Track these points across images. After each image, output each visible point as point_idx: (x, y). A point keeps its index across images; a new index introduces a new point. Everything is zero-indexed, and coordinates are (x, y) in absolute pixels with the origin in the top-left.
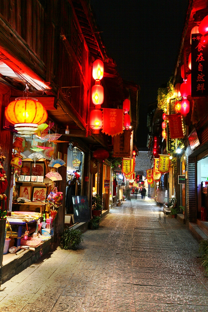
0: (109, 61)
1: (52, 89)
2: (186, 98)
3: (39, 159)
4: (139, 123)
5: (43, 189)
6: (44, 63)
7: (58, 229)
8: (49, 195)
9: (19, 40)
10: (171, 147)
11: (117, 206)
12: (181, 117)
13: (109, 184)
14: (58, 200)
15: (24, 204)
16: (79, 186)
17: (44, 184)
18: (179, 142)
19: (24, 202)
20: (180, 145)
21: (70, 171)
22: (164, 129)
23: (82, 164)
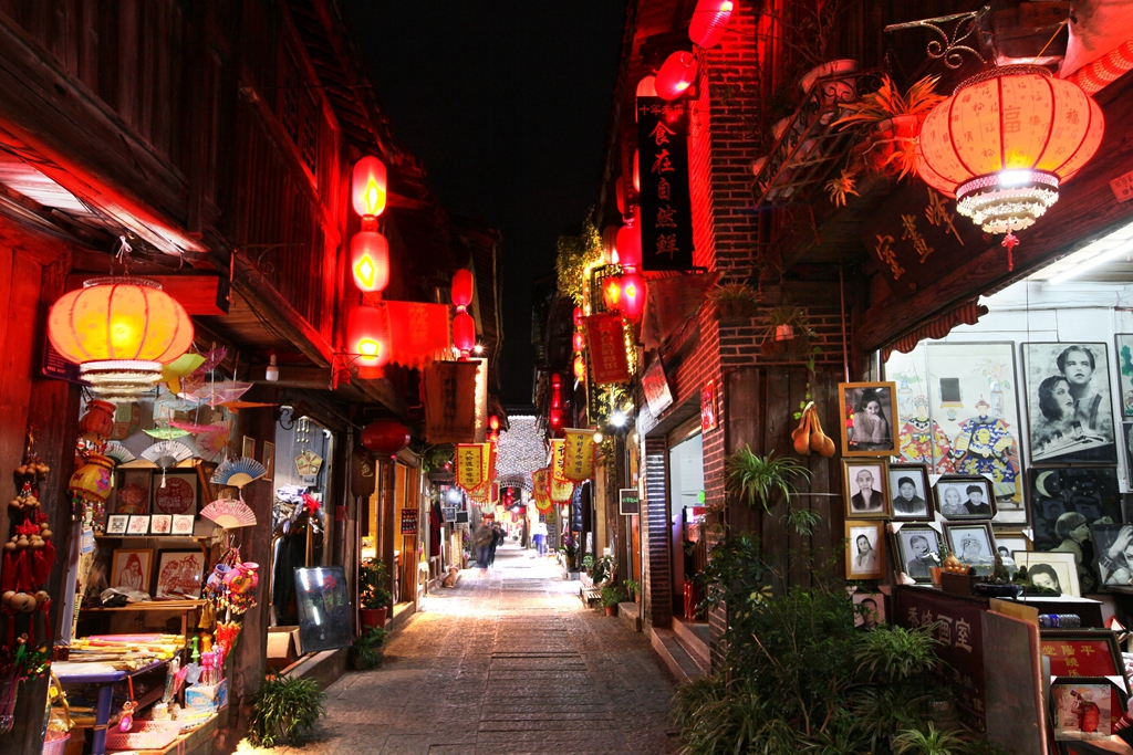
0: (404, 160)
1: (209, 252)
2: (633, 269)
3: (178, 459)
4: (503, 338)
5: (192, 557)
6: (180, 174)
7: (242, 683)
8: (213, 574)
9: (90, 107)
10: (597, 408)
11: (444, 585)
12: (621, 321)
13: (416, 523)
14: (241, 590)
15: (126, 608)
16: (318, 537)
17: (195, 540)
18: (619, 392)
19: (125, 603)
20: (620, 401)
21: (287, 489)
22: (579, 353)
23: (327, 467)
